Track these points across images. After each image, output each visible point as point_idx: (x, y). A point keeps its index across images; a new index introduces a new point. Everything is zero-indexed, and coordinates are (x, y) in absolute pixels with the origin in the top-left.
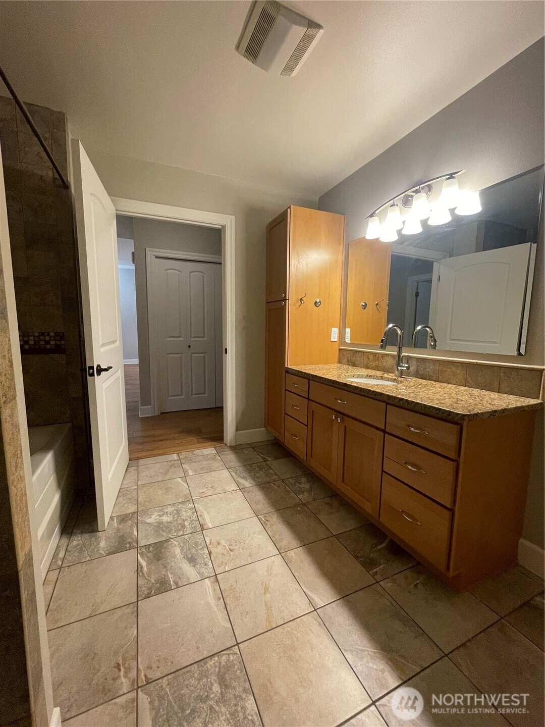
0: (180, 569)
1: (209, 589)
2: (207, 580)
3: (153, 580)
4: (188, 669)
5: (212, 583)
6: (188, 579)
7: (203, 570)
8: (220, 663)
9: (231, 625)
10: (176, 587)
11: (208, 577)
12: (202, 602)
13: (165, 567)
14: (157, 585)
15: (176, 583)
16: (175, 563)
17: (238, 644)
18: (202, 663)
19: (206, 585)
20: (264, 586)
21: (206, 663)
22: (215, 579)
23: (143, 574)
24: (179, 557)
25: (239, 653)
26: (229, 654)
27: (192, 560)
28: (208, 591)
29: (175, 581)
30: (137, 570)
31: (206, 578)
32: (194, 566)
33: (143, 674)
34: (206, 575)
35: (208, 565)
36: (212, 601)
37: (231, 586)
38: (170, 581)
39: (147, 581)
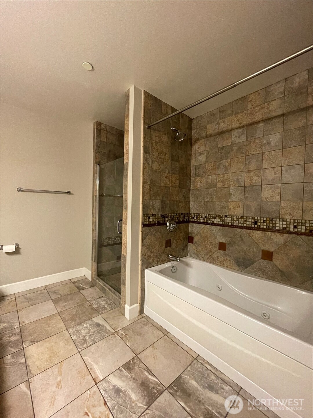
0: (123, 381)
1: (99, 373)
2: (102, 378)
3: (136, 368)
4: (99, 340)
5: (97, 377)
6: (114, 375)
7: (106, 385)
8: (87, 344)
9: (83, 359)
10: (120, 368)
11: (101, 381)
12: (101, 364)
13: (134, 379)
14: (132, 366)
15: (121, 371)
16: (129, 385)
17: (79, 352)
18: (94, 343)
19: (101, 375)
20: (60, 386)
21: (93, 343)
22: (96, 381)
23: (145, 370)
24: (129, 390)
25: (78, 349)
26: (83, 348)
27: (118, 391)
28: (99, 372)
29: (122, 372)
30: (151, 371)
31: (103, 380)
32: (114, 386)
33: (116, 335)
34: (103, 382)
35: (104, 390)
36: (95, 367)
37: (84, 379)
38: (125, 371)
39: (139, 366)
